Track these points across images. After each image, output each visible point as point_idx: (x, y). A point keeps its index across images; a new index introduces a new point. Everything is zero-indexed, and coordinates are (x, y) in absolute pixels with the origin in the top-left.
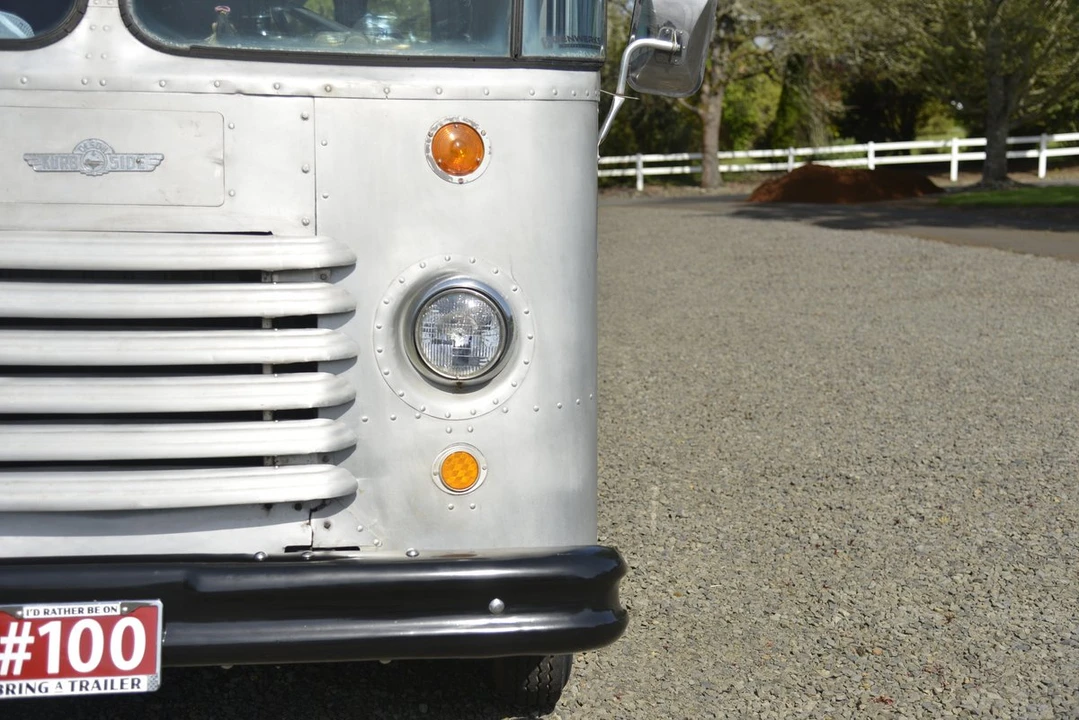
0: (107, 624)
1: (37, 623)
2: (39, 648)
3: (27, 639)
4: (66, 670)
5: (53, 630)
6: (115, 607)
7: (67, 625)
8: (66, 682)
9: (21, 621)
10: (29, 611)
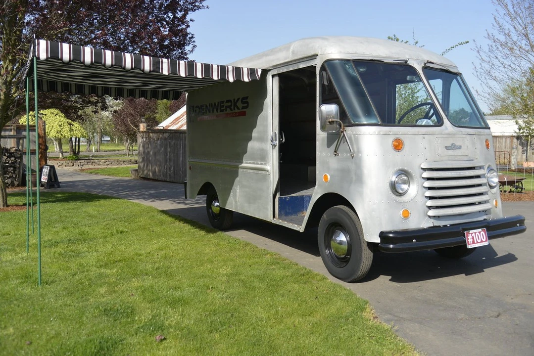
0: (480, 232)
1: (472, 234)
2: (473, 238)
3: (471, 237)
4: (477, 242)
5: (474, 235)
6: (480, 230)
7: (475, 233)
8: (478, 244)
9: (470, 233)
10: (471, 231)
